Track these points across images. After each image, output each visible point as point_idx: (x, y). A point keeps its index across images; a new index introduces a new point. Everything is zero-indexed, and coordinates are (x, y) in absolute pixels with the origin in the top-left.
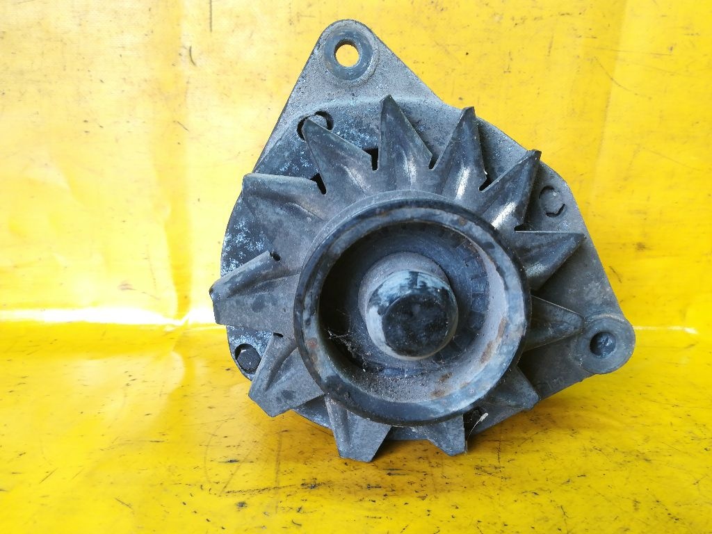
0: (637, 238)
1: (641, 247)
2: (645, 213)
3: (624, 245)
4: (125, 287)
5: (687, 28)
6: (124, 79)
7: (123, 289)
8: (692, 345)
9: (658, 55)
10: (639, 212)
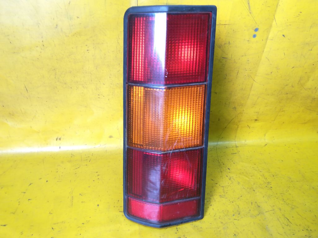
0: (255, 118)
1: (256, 120)
2: (258, 112)
3: (252, 120)
4: (111, 137)
5: (277, 67)
6: (111, 83)
7: (110, 138)
8: (266, 144)
9: (267, 74)
10: (257, 112)
